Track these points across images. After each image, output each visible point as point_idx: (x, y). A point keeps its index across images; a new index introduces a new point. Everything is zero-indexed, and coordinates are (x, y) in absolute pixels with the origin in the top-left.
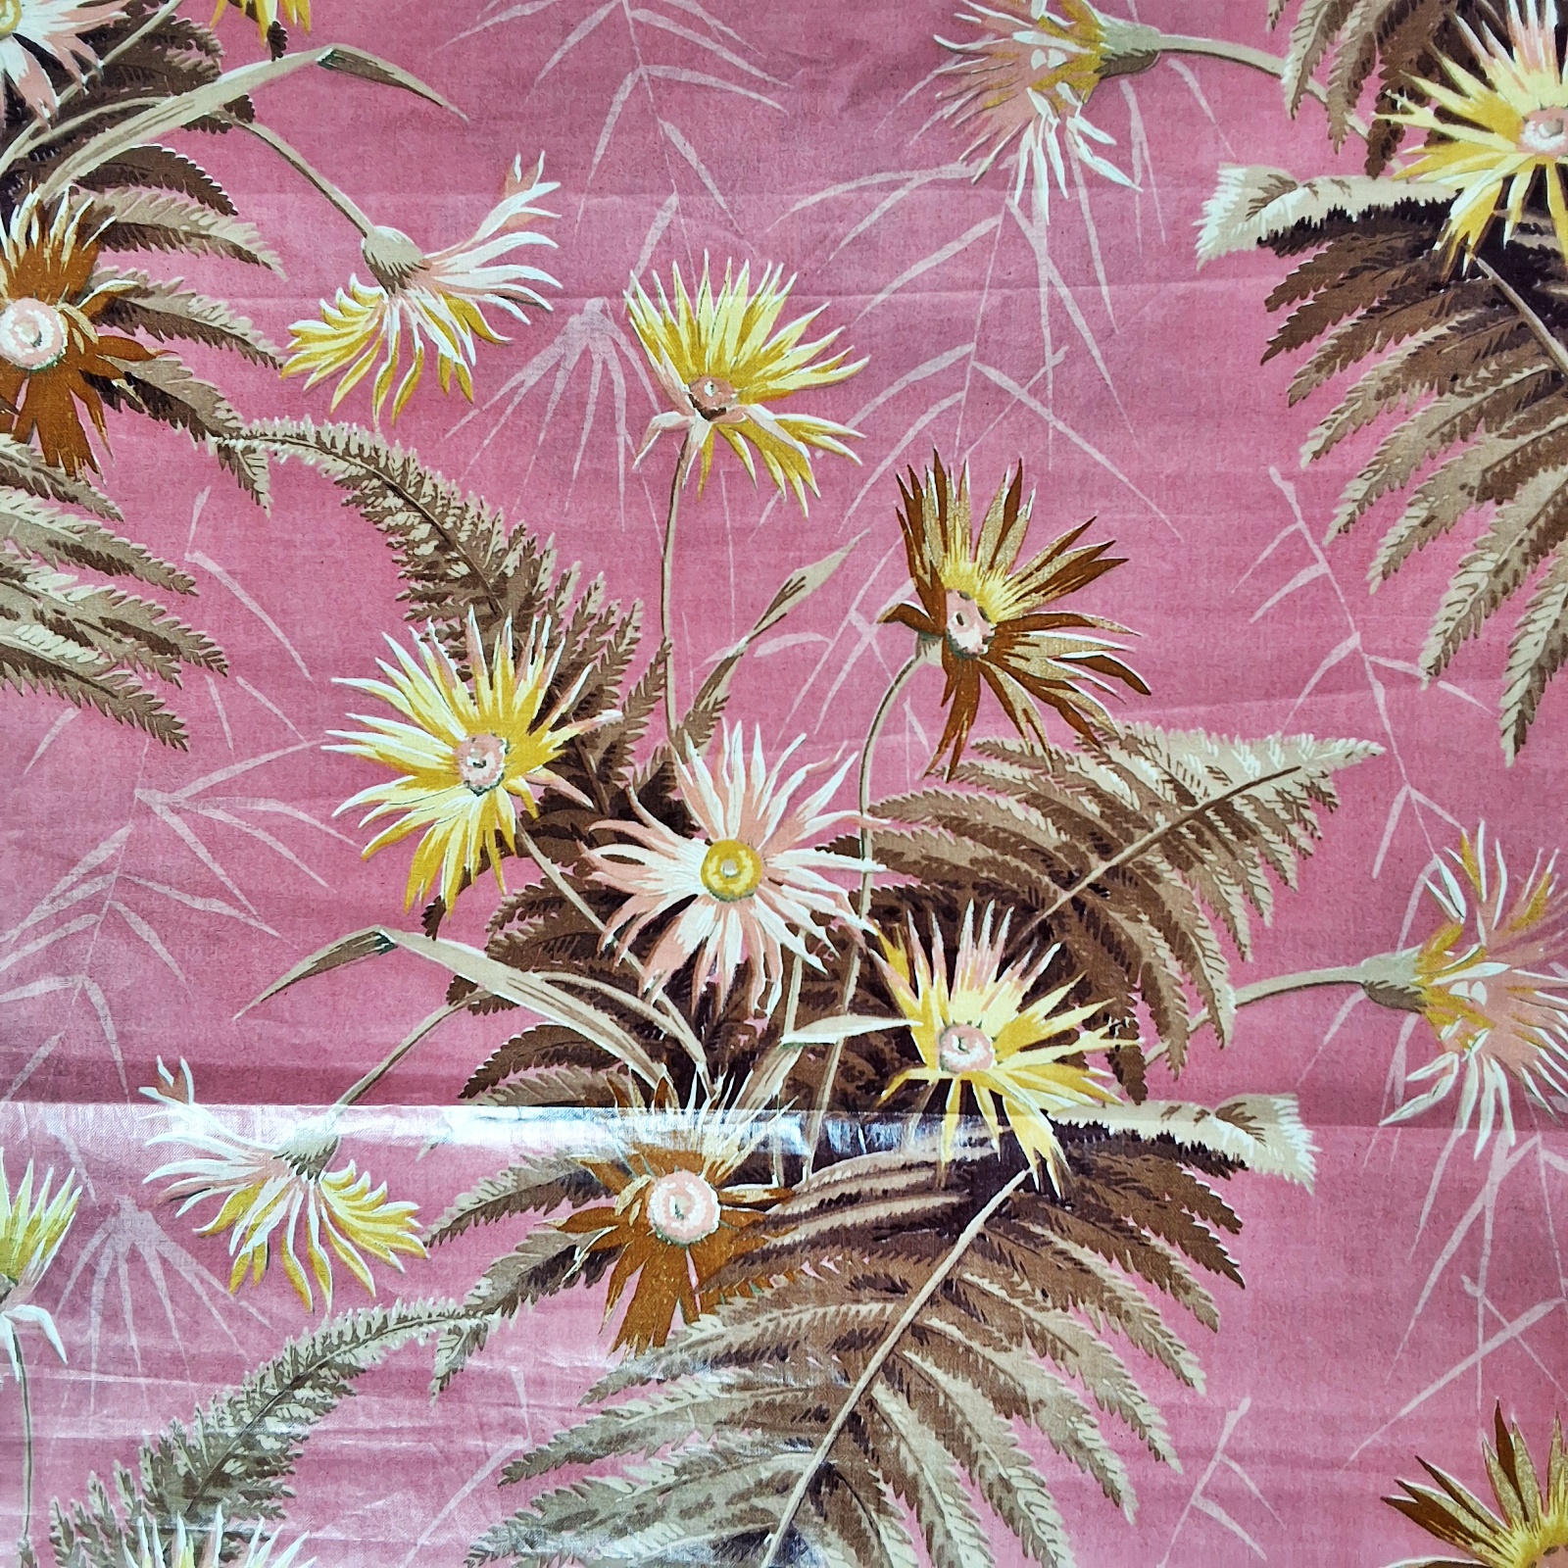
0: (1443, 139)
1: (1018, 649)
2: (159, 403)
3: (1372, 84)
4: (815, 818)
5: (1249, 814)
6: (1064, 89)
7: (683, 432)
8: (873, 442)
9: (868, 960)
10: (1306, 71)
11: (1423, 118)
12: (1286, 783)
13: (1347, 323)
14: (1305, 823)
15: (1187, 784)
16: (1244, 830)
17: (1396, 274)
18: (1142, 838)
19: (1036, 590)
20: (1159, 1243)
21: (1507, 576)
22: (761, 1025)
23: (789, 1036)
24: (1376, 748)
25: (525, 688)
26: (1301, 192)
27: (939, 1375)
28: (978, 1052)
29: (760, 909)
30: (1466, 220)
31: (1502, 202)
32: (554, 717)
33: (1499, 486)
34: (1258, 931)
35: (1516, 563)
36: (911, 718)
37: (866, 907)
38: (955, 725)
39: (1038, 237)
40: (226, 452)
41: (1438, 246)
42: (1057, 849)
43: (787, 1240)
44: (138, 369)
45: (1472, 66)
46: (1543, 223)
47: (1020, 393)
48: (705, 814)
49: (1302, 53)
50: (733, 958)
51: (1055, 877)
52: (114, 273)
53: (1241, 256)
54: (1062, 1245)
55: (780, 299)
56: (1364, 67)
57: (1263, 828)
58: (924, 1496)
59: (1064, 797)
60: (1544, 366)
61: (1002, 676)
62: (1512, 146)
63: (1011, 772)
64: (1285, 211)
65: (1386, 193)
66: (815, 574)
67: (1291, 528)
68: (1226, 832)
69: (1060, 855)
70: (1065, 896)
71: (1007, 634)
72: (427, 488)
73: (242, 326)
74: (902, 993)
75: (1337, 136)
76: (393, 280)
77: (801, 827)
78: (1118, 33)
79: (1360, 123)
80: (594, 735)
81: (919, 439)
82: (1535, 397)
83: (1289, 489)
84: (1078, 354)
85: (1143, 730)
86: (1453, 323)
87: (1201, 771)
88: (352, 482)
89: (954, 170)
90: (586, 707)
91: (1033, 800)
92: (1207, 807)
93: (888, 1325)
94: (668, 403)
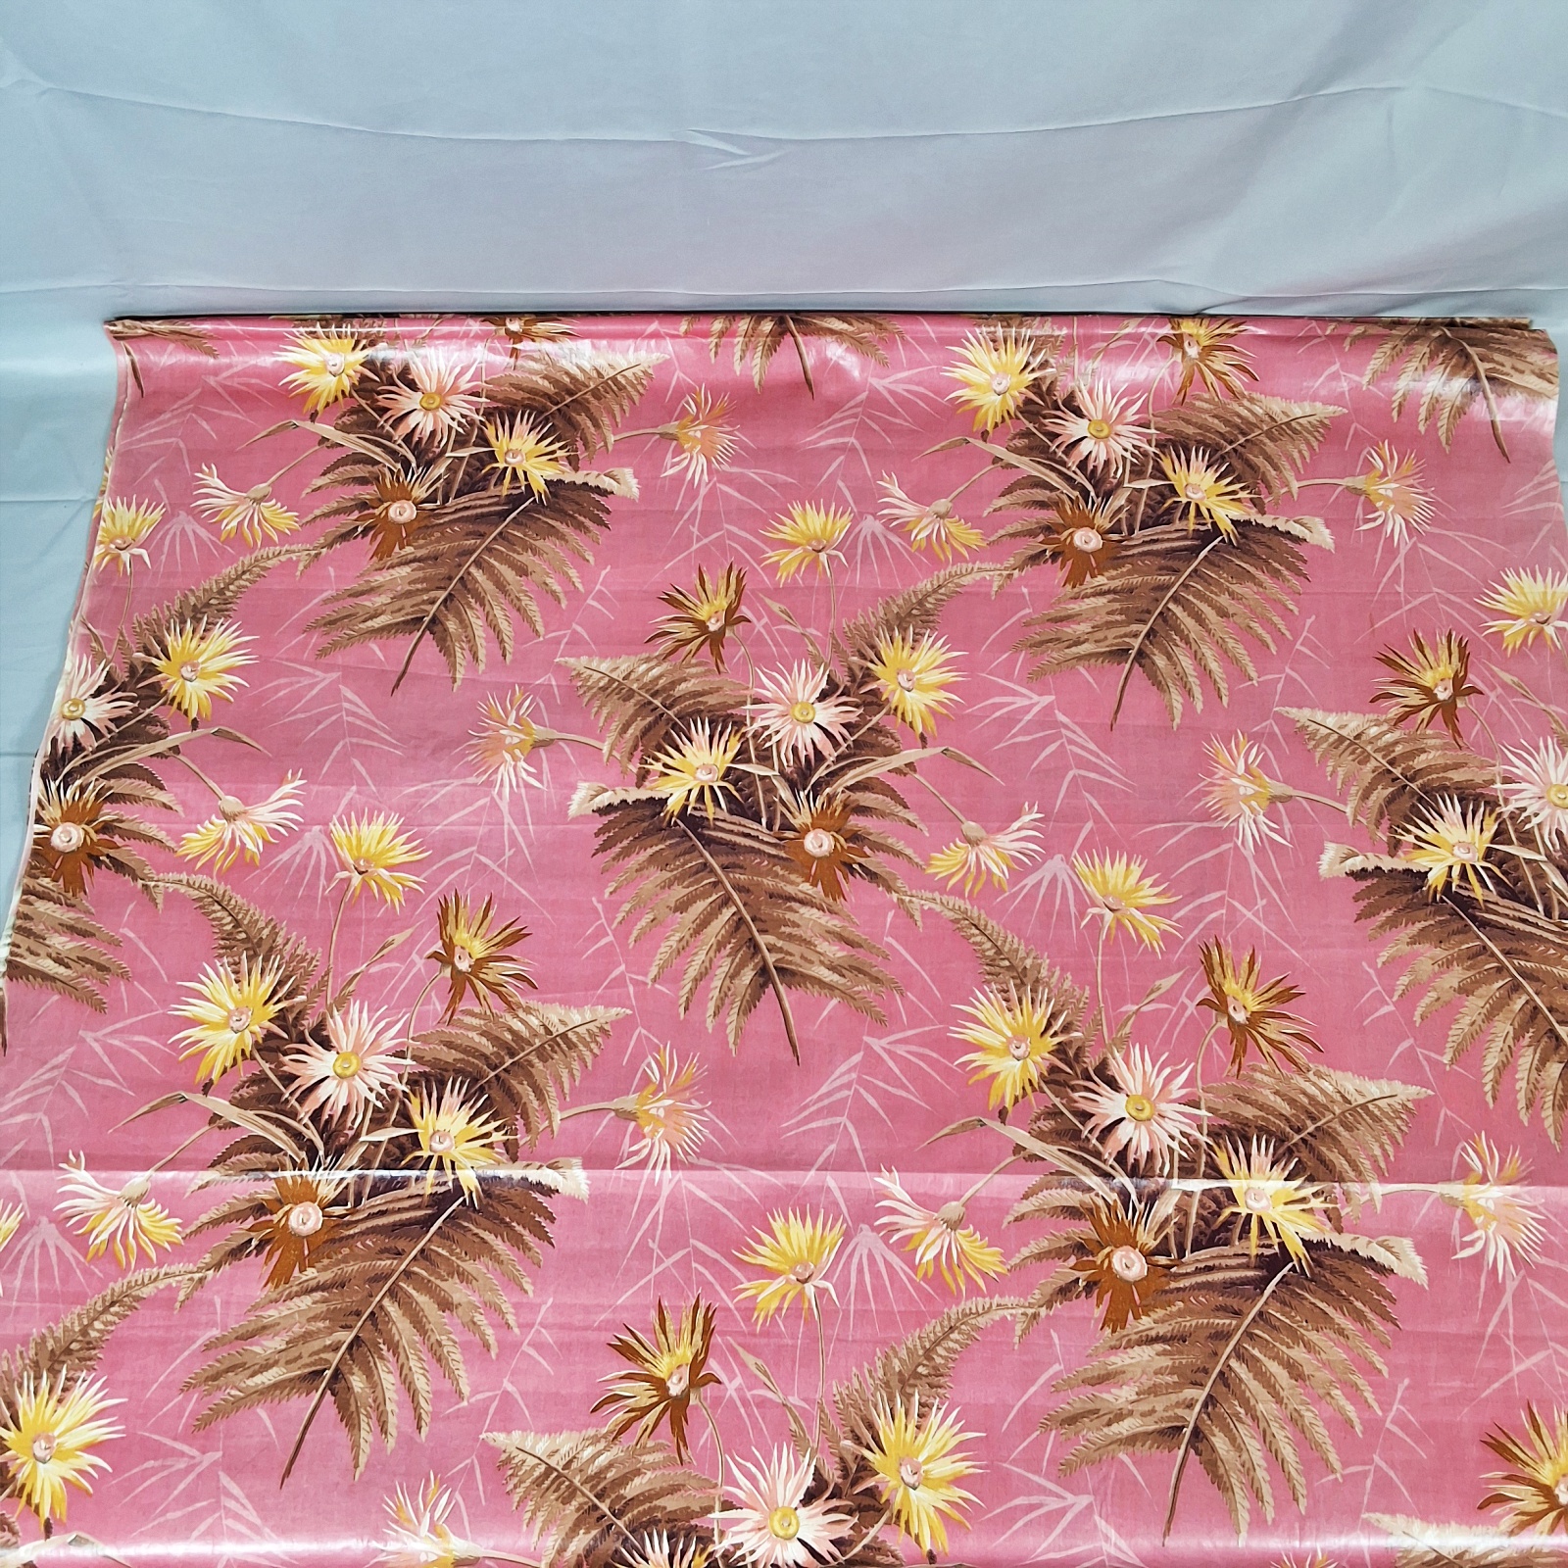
0: (666, 774)
1: (483, 970)
2: (119, 866)
3: (638, 754)
4: (388, 1042)
5: (574, 1039)
6: (517, 752)
7: (349, 880)
8: (429, 886)
9: (402, 1103)
10: (612, 749)
11: (658, 767)
12: (591, 1026)
13: (625, 843)
14: (597, 1043)
15: (549, 1026)
16: (571, 1046)
17: (646, 824)
18: (528, 1049)
19: (494, 945)
20: (519, 1228)
21: (684, 943)
22: (351, 1133)
23: (363, 1138)
24: (629, 1012)
25: (264, 986)
26: (610, 793)
27: (414, 1293)
28: (447, 1143)
29: (357, 1082)
30: (674, 805)
31: (688, 799)
32: (276, 999)
33: (682, 907)
34: (572, 1087)
35: (687, 937)
36: (434, 998)
37: (405, 1080)
38: (453, 1001)
39: (504, 806)
40: (145, 886)
41: (662, 814)
42: (492, 1054)
43: (352, 1232)
44: (112, 852)
45: (677, 749)
46: (702, 807)
47: (494, 866)
48: (338, 1041)
49: (611, 742)
50: (343, 1103)
51: (489, 1066)
52: (109, 813)
53: (585, 816)
54: (476, 1231)
55: (396, 827)
56: (635, 747)
57: (579, 1045)
58: (401, 1350)
59: (497, 1032)
60: (701, 861)
61: (476, 981)
62: (692, 778)
63: (475, 1022)
64: (604, 799)
65: (643, 794)
66: (399, 938)
67: (600, 922)
68: (564, 1046)
69: (493, 1057)
70: (493, 1074)
71: (479, 964)
72: (233, 902)
73: (162, 835)
74: (416, 1118)
75: (624, 772)
76: (230, 818)
77: (380, 1046)
78: (540, 732)
79: (634, 768)
80: (293, 1006)
81: (449, 884)
82: (697, 873)
83: (599, 907)
84: (520, 850)
85: (533, 1004)
86: (667, 844)
88: (200, 899)
89: (471, 780)
90: (289, 995)
91: (484, 1034)
92: (557, 1036)
93: (394, 1271)
94: (344, 868)
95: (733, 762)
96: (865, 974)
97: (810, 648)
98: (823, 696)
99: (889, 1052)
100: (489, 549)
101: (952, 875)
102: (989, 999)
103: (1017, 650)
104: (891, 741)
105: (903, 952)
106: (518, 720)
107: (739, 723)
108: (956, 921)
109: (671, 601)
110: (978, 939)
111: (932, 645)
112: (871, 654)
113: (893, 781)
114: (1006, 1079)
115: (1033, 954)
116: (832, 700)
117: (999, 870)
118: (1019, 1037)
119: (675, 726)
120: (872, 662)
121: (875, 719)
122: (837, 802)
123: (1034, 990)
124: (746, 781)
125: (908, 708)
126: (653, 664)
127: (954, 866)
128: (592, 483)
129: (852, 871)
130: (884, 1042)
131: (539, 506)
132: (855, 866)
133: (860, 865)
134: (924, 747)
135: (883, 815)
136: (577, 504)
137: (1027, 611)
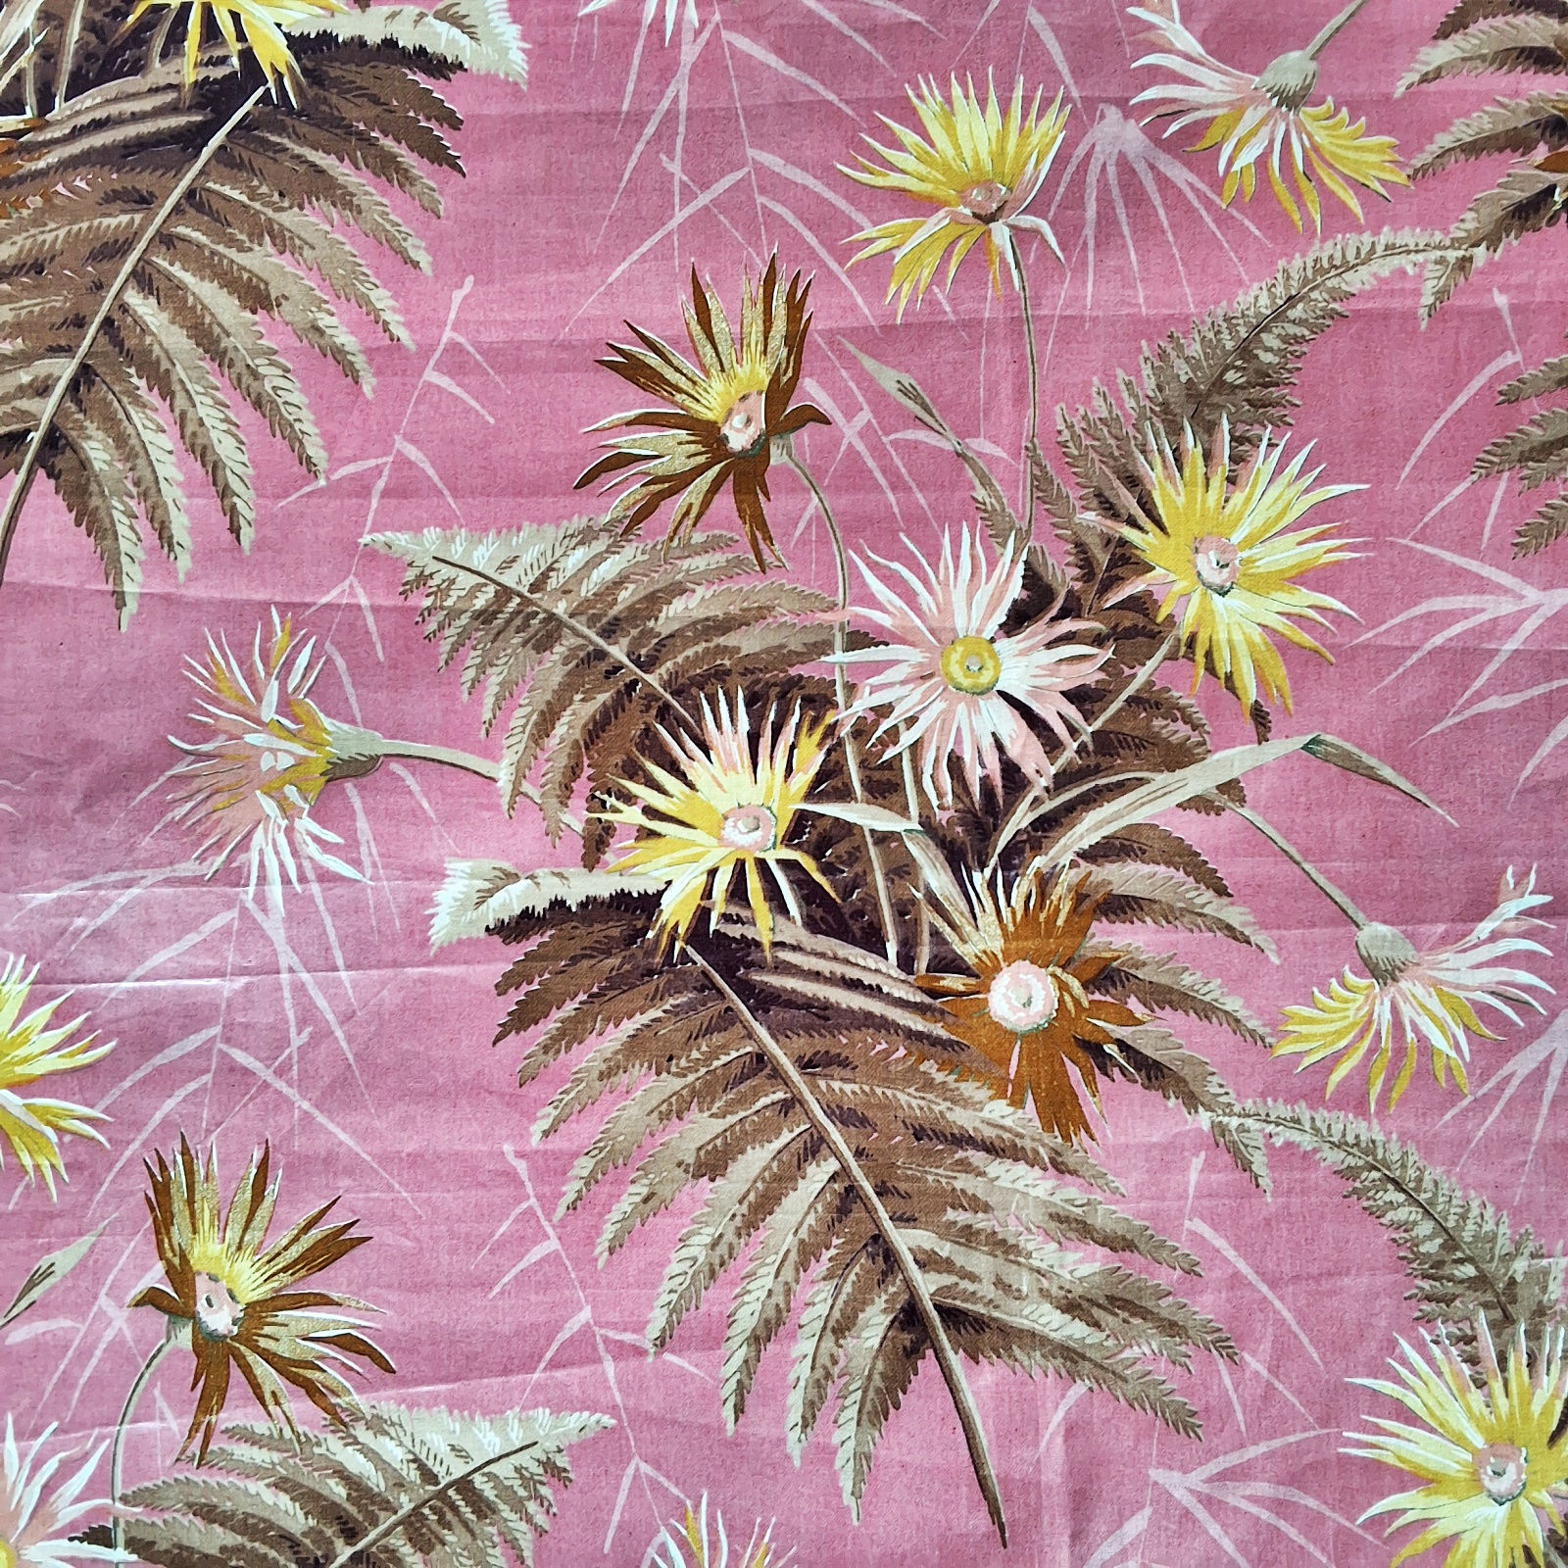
0: (652, 834)
1: (267, 1330)
3: (582, 786)
4: (68, 1509)
5: (489, 1492)
6: (291, 791)
8: (124, 1121)
10: (519, 776)
11: (632, 815)
12: (524, 1459)
13: (570, 1008)
14: (541, 1499)
15: (430, 1463)
16: (483, 1508)
17: (614, 961)
18: (387, 1520)
19: (284, 1270)
21: (722, 1249)
24: (608, 1421)
26: (523, 884)
30: (677, 910)
31: (708, 894)
33: (712, 1163)
35: (730, 1237)
36: (161, 1404)
38: (205, 1406)
39: (274, 926)
41: (650, 935)
42: (304, 1534)
45: (674, 769)
46: (744, 913)
47: (266, 1074)
49: (515, 758)
53: (471, 942)
55: (24, 988)
56: (574, 771)
57: (502, 1506)
59: (312, 1480)
60: (749, 1049)
61: (252, 1358)
62: (714, 842)
63: (261, 1456)
64: (511, 901)
65: (602, 885)
66: (64, 1259)
67: (524, 1205)
68: (467, 1511)
69: (307, 1541)
71: (256, 1313)
75: (553, 832)
77: (54, 1516)
78: (344, 738)
79: (575, 817)
81: (166, 1123)
82: (742, 1078)
83: (521, 1167)
84: (322, 1035)
85: (388, 1409)
86: (667, 1007)
87: (443, 1450)
89: (187, 868)
91: (282, 1484)
92: (449, 1486)
95: (811, 795)
96: (1145, 1314)
97: (981, 493)
98: (1018, 619)
99: (1208, 1502)
100: (166, 240)
101: (1337, 1057)
102: (1430, 1361)
103: (1490, 473)
104: (1184, 730)
105: (1230, 1254)
106: (285, 705)
107: (819, 701)
108: (1350, 1174)
109: (633, 371)
110: (1402, 1214)
111: (1280, 468)
112: (1128, 501)
113: (1192, 830)
114: (1472, 1551)
115: (1530, 1247)
116: (1039, 631)
117: (1446, 1040)
118: (1502, 1444)
119: (664, 712)
120: (1132, 523)
121: (1143, 674)
122: (1060, 890)
123: (1534, 1335)
124: (843, 848)
125: (1221, 636)
126: (599, 546)
127: (1339, 1034)
128: (407, 41)
129: (1103, 1062)
130: (1196, 1478)
131: (276, 111)
132: (1111, 1049)
133: (1122, 1045)
134: (1262, 739)
135: (1169, 915)
136: (376, 100)
137: (1509, 359)
